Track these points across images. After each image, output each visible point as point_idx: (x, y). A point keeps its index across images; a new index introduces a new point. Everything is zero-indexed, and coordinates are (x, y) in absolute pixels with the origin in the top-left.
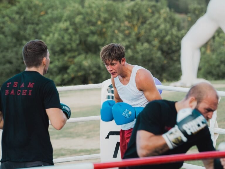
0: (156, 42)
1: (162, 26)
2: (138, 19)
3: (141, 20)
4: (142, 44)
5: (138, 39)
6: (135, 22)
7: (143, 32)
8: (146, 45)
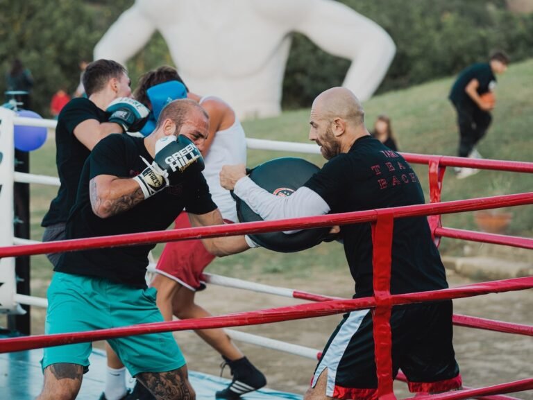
0: (51, 51)
1: (60, 24)
2: (21, 11)
3: (25, 12)
4: (29, 51)
5: (21, 44)
6: (15, 16)
7: (29, 32)
8: (34, 55)
